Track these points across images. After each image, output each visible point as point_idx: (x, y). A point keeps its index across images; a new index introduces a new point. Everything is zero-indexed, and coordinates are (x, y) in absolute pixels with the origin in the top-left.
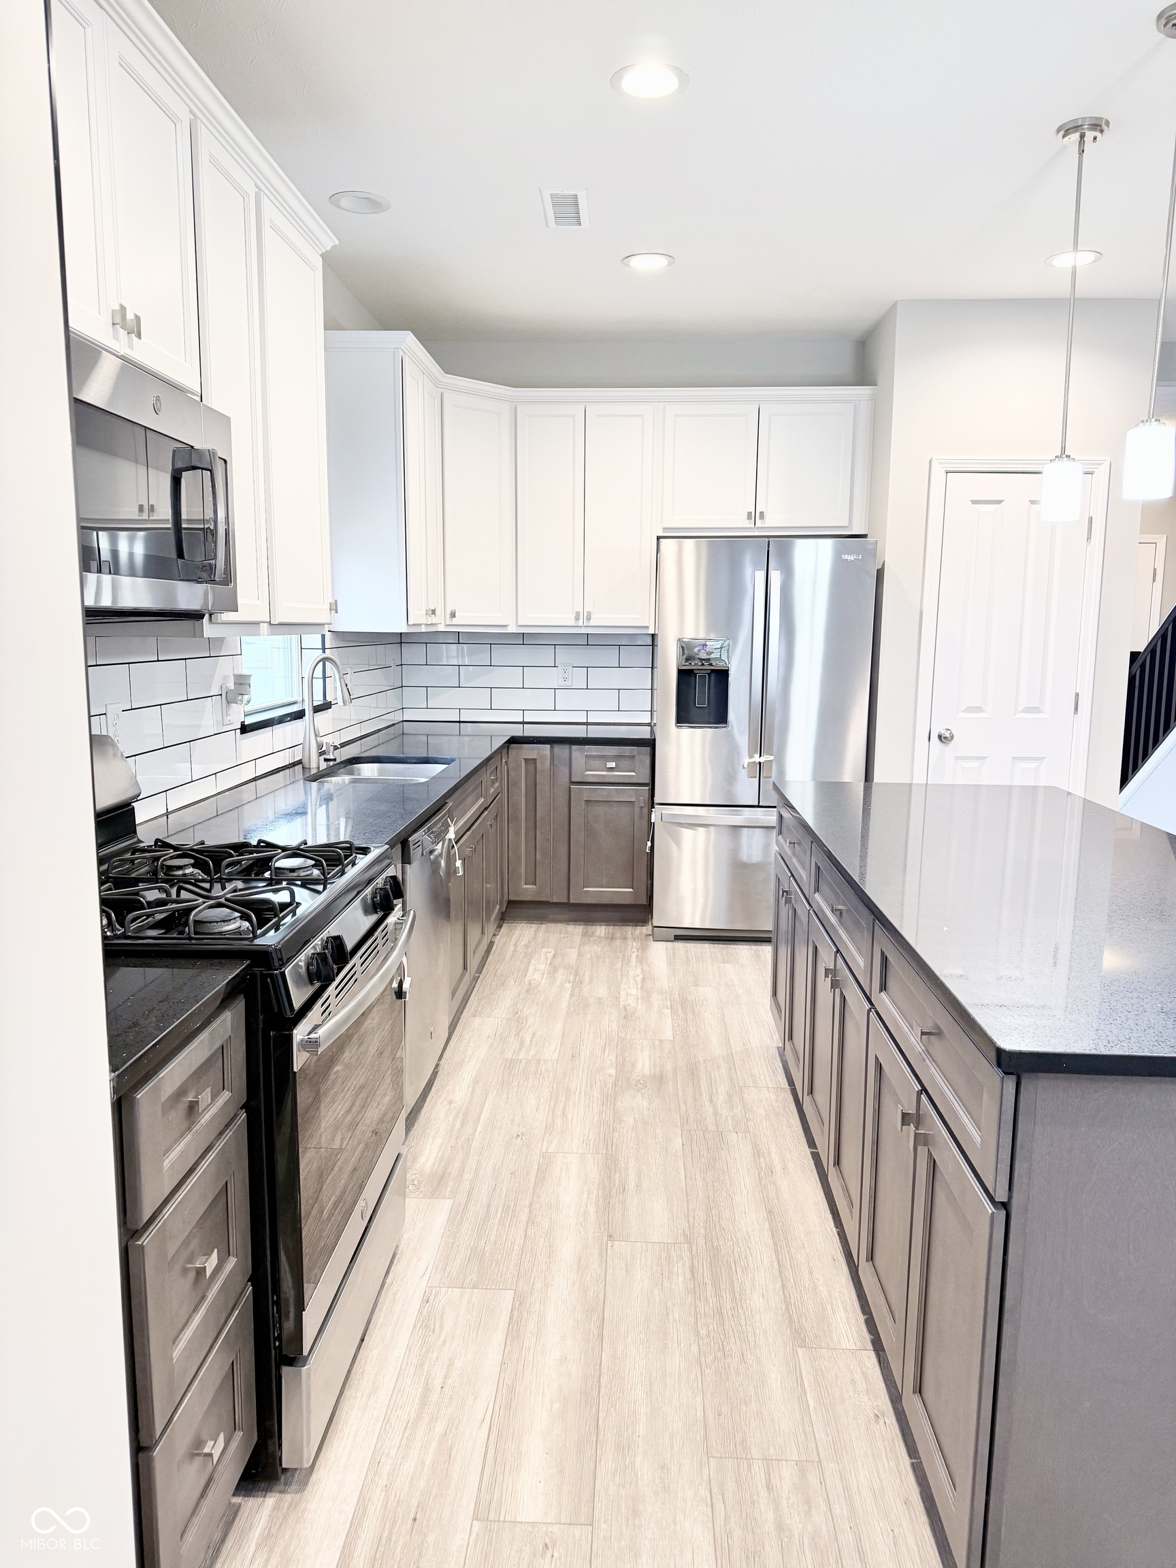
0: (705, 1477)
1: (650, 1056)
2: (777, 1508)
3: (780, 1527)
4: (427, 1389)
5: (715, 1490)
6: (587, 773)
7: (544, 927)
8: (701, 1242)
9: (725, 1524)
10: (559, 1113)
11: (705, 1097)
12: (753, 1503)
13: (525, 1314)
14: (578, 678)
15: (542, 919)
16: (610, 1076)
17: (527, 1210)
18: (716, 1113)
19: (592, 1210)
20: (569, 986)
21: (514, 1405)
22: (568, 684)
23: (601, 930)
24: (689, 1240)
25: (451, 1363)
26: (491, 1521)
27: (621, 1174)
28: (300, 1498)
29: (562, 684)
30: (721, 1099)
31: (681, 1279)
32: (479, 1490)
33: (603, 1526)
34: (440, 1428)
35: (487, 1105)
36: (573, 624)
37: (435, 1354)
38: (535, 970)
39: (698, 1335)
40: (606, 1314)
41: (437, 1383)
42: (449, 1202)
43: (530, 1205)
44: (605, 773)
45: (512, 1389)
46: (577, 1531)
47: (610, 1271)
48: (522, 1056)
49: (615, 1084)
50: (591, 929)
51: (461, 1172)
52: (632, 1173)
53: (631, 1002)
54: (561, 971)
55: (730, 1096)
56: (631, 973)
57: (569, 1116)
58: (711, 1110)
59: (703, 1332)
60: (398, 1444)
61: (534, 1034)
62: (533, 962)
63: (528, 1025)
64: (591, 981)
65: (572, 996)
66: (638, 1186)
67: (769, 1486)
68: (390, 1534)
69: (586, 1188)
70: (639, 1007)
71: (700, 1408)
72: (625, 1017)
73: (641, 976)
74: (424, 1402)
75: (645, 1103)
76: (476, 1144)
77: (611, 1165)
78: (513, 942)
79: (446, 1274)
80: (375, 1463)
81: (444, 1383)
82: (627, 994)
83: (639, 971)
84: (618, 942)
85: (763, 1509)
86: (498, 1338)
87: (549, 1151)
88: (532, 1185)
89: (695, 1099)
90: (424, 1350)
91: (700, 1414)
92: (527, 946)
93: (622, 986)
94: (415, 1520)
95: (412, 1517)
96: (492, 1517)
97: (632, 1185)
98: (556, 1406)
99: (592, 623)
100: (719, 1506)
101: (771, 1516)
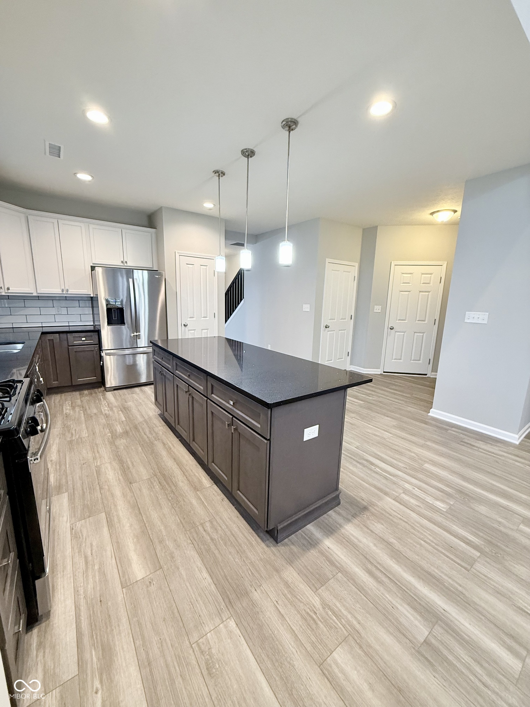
0: (188, 537)
1: (120, 427)
2: (209, 535)
3: (212, 539)
4: (86, 558)
5: (192, 539)
6: (75, 342)
7: (63, 394)
8: (159, 474)
10: (96, 452)
11: (143, 434)
12: (203, 537)
13: (112, 518)
14: (64, 311)
15: (62, 392)
16: (109, 436)
18: (148, 437)
19: (121, 478)
20: (82, 412)
21: (121, 547)
22: (60, 313)
23: (86, 392)
24: (155, 475)
25: (91, 545)
26: (128, 586)
27: (126, 464)
29: (57, 313)
30: (148, 433)
31: (157, 487)
32: (120, 579)
33: (165, 566)
34: (96, 567)
35: (67, 457)
36: (61, 293)
37: (84, 545)
38: (66, 409)
39: (169, 500)
40: (139, 506)
41: (89, 553)
42: (66, 494)
44: (81, 342)
45: (118, 542)
46: (158, 572)
47: (135, 493)
48: (74, 438)
49: (112, 438)
51: (67, 482)
52: (129, 462)
53: (107, 412)
54: (77, 408)
55: (150, 431)
56: (103, 403)
57: (100, 452)
58: (146, 437)
61: (75, 430)
62: (64, 407)
63: (71, 427)
64: (89, 409)
65: (84, 414)
66: (133, 465)
67: (205, 530)
68: (93, 611)
69: (116, 472)
70: (110, 413)
72: (107, 417)
73: (107, 404)
74: (87, 562)
75: (125, 441)
76: (68, 471)
77: (121, 462)
78: (53, 402)
79: (76, 517)
80: (76, 592)
81: (92, 552)
82: (105, 410)
83: (105, 402)
84: (94, 395)
85: (206, 537)
86: (105, 530)
87: (98, 465)
88: (96, 477)
89: (140, 435)
90: (79, 545)
91: (179, 521)
92: (59, 402)
93: (102, 408)
94: (101, 601)
95: (99, 601)
96: (128, 584)
97: (131, 466)
98: (135, 540)
99: (69, 293)
101: (208, 538)
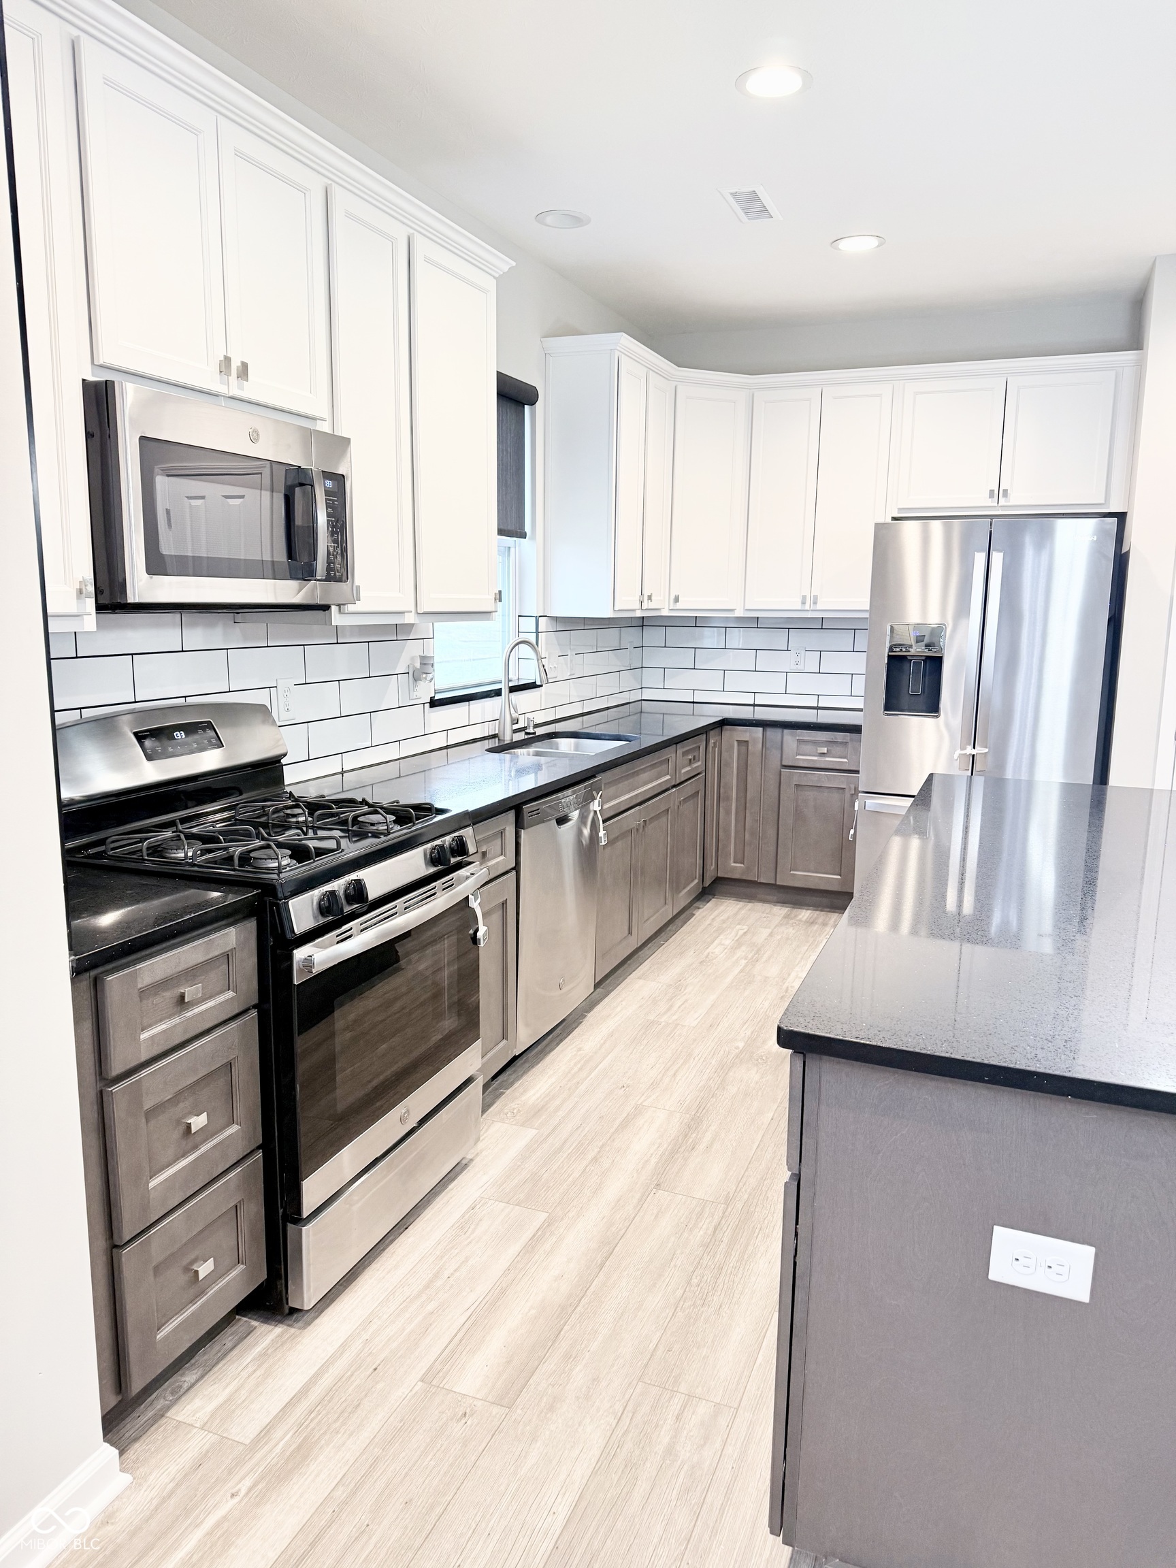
0: (627, 1396)
2: (676, 1435)
3: (670, 1451)
4: (436, 1276)
5: (630, 1408)
6: (798, 757)
7: (750, 905)
8: (739, 1205)
9: (622, 1436)
10: (671, 1073)
12: (657, 1426)
13: (548, 1234)
14: (811, 662)
15: (751, 898)
16: (737, 1048)
17: (596, 1150)
19: (654, 1161)
20: (743, 962)
21: (498, 1304)
22: (800, 668)
23: (805, 914)
24: (728, 1201)
25: (467, 1259)
26: (432, 1385)
27: (697, 1135)
28: (300, 1333)
29: (794, 668)
31: (701, 1232)
32: (435, 1361)
33: (519, 1411)
34: (430, 1307)
35: (609, 1056)
36: (801, 608)
37: (456, 1251)
38: (721, 944)
39: (689, 1282)
40: (617, 1249)
42: (534, 1132)
43: (601, 1147)
44: (815, 758)
45: (504, 1291)
46: (496, 1410)
47: (641, 1214)
48: (664, 1019)
49: (737, 1056)
50: (796, 911)
51: (557, 1109)
52: (708, 1137)
54: (743, 948)
57: (678, 1078)
59: (695, 1281)
60: (392, 1311)
61: (686, 1001)
62: (721, 937)
63: (685, 992)
64: (767, 960)
65: (742, 971)
66: (708, 1147)
67: (679, 1416)
68: (352, 1375)
69: (659, 1140)
71: (655, 1342)
74: (427, 1286)
75: (757, 1077)
76: (582, 1088)
77: (694, 1123)
78: (712, 917)
79: (500, 1190)
80: (368, 1322)
81: (452, 1274)
84: (816, 927)
85: (663, 1433)
86: (516, 1247)
87: (644, 1104)
88: (612, 1130)
90: (451, 1245)
91: (652, 1347)
92: (724, 921)
93: (797, 969)
94: (375, 1369)
95: (374, 1367)
96: (434, 1382)
97: (702, 1146)
98: (533, 1312)
99: (819, 607)
100: (626, 1420)
101: (666, 1440)
